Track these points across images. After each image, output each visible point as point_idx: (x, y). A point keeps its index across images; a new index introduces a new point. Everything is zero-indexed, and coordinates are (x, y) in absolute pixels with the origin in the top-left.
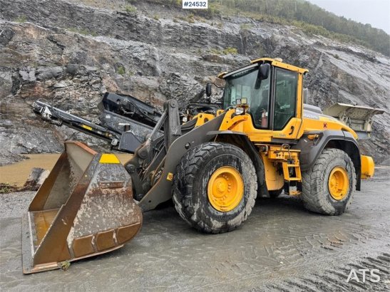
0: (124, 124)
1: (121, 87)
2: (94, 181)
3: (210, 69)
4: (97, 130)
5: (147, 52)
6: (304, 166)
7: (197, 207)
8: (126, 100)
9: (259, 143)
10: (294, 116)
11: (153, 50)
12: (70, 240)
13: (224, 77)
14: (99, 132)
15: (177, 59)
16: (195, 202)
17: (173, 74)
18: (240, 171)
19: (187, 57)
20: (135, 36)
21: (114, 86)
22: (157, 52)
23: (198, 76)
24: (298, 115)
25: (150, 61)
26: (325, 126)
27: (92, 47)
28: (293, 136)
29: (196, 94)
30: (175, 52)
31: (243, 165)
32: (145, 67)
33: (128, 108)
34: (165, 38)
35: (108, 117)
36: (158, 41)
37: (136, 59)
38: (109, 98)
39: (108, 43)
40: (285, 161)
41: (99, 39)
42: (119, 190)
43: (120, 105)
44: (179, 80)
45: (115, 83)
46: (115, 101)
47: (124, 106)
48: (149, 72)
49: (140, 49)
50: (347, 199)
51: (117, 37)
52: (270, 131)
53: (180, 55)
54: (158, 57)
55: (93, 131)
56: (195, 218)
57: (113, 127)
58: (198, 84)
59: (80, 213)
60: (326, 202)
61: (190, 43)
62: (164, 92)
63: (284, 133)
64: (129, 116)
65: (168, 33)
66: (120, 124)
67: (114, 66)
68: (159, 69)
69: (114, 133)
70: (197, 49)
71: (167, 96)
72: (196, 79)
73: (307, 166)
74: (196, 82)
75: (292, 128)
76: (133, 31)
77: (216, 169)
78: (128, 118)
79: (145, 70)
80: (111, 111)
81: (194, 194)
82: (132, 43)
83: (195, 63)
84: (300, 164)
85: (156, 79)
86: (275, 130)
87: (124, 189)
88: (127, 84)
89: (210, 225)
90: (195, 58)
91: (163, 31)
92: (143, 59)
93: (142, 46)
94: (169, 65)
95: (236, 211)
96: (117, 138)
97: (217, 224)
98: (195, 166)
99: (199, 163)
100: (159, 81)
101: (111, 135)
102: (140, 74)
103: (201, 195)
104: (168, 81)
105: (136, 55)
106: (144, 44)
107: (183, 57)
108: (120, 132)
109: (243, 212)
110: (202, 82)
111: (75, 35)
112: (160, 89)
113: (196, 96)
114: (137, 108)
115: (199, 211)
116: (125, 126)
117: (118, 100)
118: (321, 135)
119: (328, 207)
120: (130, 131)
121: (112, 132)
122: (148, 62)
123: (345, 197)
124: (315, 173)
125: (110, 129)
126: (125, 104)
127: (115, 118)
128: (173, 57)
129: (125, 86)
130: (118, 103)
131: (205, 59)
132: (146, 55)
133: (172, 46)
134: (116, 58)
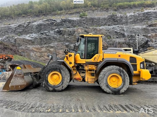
2: (15, 73)
3: (152, 30)
5: (120, 28)
10: (97, 53)
11: (123, 27)
12: (10, 86)
15: (135, 29)
16: (43, 81)
17: (132, 35)
18: (61, 73)
19: (140, 27)
20: (116, 23)
21: (106, 44)
22: (125, 27)
23: (144, 34)
25: (122, 32)
26: (119, 56)
27: (99, 31)
29: (143, 42)
30: (134, 26)
32: (119, 35)
34: (129, 21)
36: (126, 23)
37: (116, 32)
39: (104, 28)
41: (101, 28)
42: (21, 76)
44: (134, 38)
45: (106, 43)
48: (122, 36)
49: (117, 28)
51: (109, 25)
53: (136, 27)
54: (125, 29)
58: (145, 38)
59: (12, 80)
61: (142, 20)
62: (127, 44)
65: (131, 19)
67: (107, 36)
68: (126, 34)
70: (146, 22)
71: (129, 45)
72: (144, 36)
74: (143, 37)
75: (95, 58)
76: (115, 22)
77: (51, 72)
79: (120, 36)
82: (114, 26)
83: (144, 29)
84: (95, 72)
85: (124, 39)
86: (87, 59)
87: (22, 75)
88: (111, 42)
89: (49, 88)
90: (144, 27)
91: (128, 18)
92: (119, 31)
93: (118, 27)
94: (131, 32)
97: (51, 89)
100: (125, 39)
102: (117, 38)
103: (45, 79)
104: (129, 39)
105: (115, 30)
106: (119, 25)
107: (138, 27)
109: (62, 86)
110: (147, 37)
111: (93, 28)
112: (125, 42)
113: (144, 43)
122: (121, 32)
128: (133, 28)
129: (110, 44)
131: (150, 26)
132: (120, 30)
133: (133, 23)
134: (108, 33)
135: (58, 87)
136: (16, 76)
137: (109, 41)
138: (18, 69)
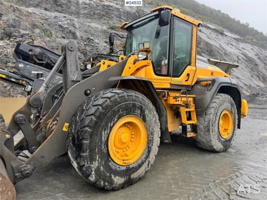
0: (37, 72)
1: (49, 47)
3: (116, 36)
4: (11, 77)
5: (69, 21)
6: (199, 110)
8: (38, 50)
9: (159, 89)
10: (190, 64)
11: (73, 20)
13: (126, 27)
14: (12, 80)
15: (92, 28)
16: (92, 159)
17: (89, 38)
18: (144, 120)
19: (99, 27)
20: (60, 9)
22: (77, 21)
23: (107, 40)
24: (193, 64)
25: (72, 28)
26: (212, 74)
27: (25, 15)
28: (188, 83)
29: (106, 53)
30: (90, 22)
31: (147, 112)
32: (67, 33)
33: (40, 58)
34: (82, 12)
35: (21, 65)
36: (77, 14)
37: (60, 26)
38: (20, 48)
39: (38, 13)
40: (183, 106)
41: (30, 10)
43: (32, 55)
44: (93, 43)
45: (44, 44)
46: (27, 51)
47: (35, 56)
48: (71, 36)
49: (63, 19)
51: (46, 9)
52: (169, 78)
53: (93, 25)
54: (77, 26)
55: (7, 78)
56: (93, 178)
57: (27, 74)
58: (107, 46)
60: (217, 141)
61: (101, 17)
62: (82, 51)
63: (181, 80)
64: (41, 65)
65: (85, 8)
66: (33, 72)
67: (43, 30)
68: (78, 34)
69: (28, 81)
70: (106, 21)
71: (84, 55)
72: (106, 42)
73: (201, 109)
74: (105, 45)
75: (188, 75)
76: (58, 5)
77: (118, 119)
78: (40, 67)
79: (68, 35)
80: (23, 60)
81: (92, 151)
82: (57, 14)
83: (105, 31)
84: (196, 108)
85: (76, 41)
86: (174, 76)
88: (54, 44)
89: (111, 182)
90: (105, 28)
91: (81, 6)
92: (66, 26)
93: (65, 17)
94: (86, 31)
96: (30, 85)
97: (118, 180)
98: (93, 117)
99: (97, 114)
100: (78, 43)
101: (24, 82)
102: (64, 38)
103: (100, 150)
104: (85, 43)
105: (60, 23)
106: (67, 15)
107: (96, 26)
108: (33, 79)
109: (147, 162)
111: (11, 6)
112: (79, 49)
114: (49, 58)
115: (98, 170)
116: (38, 74)
117: (31, 50)
118: (214, 81)
119: (218, 145)
120: (42, 78)
121: (25, 79)
122: (70, 29)
123: (230, 135)
124: (208, 116)
125: (23, 76)
126: (37, 54)
127: (28, 66)
128: (89, 26)
129: (52, 46)
130: (30, 53)
131: (112, 28)
132: (68, 24)
133: (87, 18)
134: (45, 25)
135: (140, 166)
137: (49, 41)
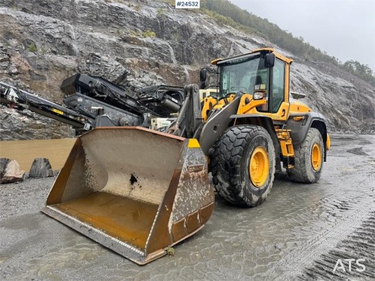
0: (97, 108)
1: (34, 67)
2: (185, 166)
3: (130, 50)
4: (69, 114)
5: (61, 29)
6: (295, 143)
7: (243, 184)
8: (98, 82)
11: (68, 27)
12: (170, 225)
13: (218, 63)
14: (71, 117)
15: (95, 39)
16: (242, 180)
17: (93, 54)
18: (267, 150)
19: (106, 38)
20: (46, 10)
21: (26, 65)
22: (73, 30)
23: (119, 58)
24: (286, 100)
25: (66, 39)
26: (298, 109)
29: (118, 75)
30: (92, 31)
31: (269, 144)
32: (59, 45)
33: (101, 91)
34: (80, 15)
35: (80, 100)
36: (73, 19)
37: (48, 35)
38: (80, 79)
39: (14, 16)
40: (283, 140)
41: (1, 10)
42: (200, 173)
43: (92, 88)
44: (99, 61)
45: (26, 61)
46: (87, 83)
47: (96, 88)
48: (65, 51)
49: (53, 26)
50: (321, 169)
51: (24, 10)
52: (270, 114)
53: (97, 35)
54: (74, 35)
55: (64, 115)
56: (242, 194)
57: (86, 110)
58: (120, 66)
59: (176, 197)
60: (311, 173)
61: (108, 23)
62: (84, 73)
63: (278, 116)
64: (101, 99)
65: (83, 11)
66: (93, 108)
67: (23, 42)
68: (75, 47)
69: (87, 118)
70: (116, 30)
72: (118, 60)
74: (117, 63)
76: (43, 5)
77: (254, 149)
78: (98, 101)
79: (60, 48)
80: (82, 93)
81: (242, 173)
82: (42, 18)
83: (114, 43)
84: (292, 142)
85: (74, 58)
86: (273, 112)
87: (203, 171)
88: (41, 63)
89: (251, 199)
90: (114, 39)
91: (78, 7)
92: (57, 36)
93: (55, 22)
94: (87, 44)
95: (265, 186)
96: (89, 123)
97: (255, 198)
98: (240, 147)
99: (244, 145)
100: (77, 61)
101: (83, 120)
102: (55, 53)
103: (246, 174)
104: (88, 61)
105: (48, 31)
106: (58, 20)
107: (102, 37)
108: (93, 116)
109: (269, 186)
110: (124, 64)
112: (79, 69)
113: (118, 78)
114: (110, 91)
115: (244, 189)
116: (99, 110)
117: (91, 82)
118: (307, 116)
119: (311, 176)
120: (105, 115)
121: (84, 116)
122: (63, 40)
124: (303, 149)
125: (82, 112)
127: (87, 101)
128: (91, 36)
129: (38, 65)
130: (90, 85)
131: (125, 40)
132: (60, 32)
133: (88, 24)
134: (25, 33)
136: (187, 177)
137: (34, 58)
138: (191, 149)
